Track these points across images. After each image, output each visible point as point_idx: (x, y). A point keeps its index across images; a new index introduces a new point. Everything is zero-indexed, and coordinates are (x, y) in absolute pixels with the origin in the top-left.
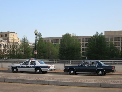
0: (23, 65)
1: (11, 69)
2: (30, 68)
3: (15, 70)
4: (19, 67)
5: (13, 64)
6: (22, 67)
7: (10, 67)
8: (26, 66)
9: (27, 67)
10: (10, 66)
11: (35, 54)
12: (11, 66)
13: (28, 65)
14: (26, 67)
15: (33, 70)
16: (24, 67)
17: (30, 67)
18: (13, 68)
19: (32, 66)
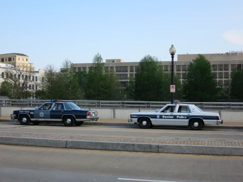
0: (163, 114)
1: (135, 120)
2: (179, 118)
3: (144, 123)
4: (155, 117)
5: (139, 111)
6: (161, 117)
8: (170, 116)
9: (172, 117)
10: (134, 115)
11: (171, 91)
12: (136, 115)
13: (174, 114)
14: (170, 117)
15: (186, 122)
16: (166, 117)
17: (180, 117)
18: (141, 118)
19: (184, 116)
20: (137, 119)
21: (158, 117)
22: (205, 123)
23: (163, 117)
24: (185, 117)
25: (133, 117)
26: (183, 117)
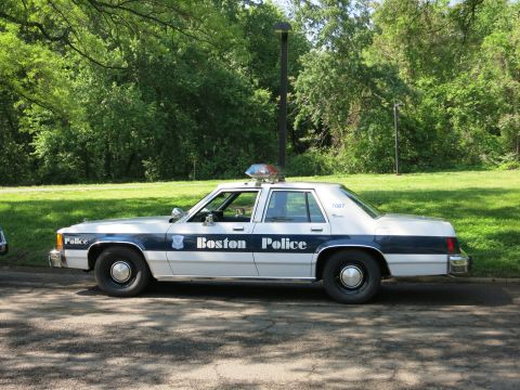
0: (200, 228)
1: (80, 258)
2: (270, 249)
3: (121, 269)
4: (163, 244)
6: (190, 244)
7: (77, 241)
8: (232, 237)
13: (248, 228)
14: (233, 244)
15: (302, 267)
16: (211, 244)
17: (276, 245)
19: (293, 238)
20: (85, 253)
21: (178, 243)
22: (395, 271)
23: (200, 243)
24: (301, 245)
25: (69, 247)
26: (290, 245)
